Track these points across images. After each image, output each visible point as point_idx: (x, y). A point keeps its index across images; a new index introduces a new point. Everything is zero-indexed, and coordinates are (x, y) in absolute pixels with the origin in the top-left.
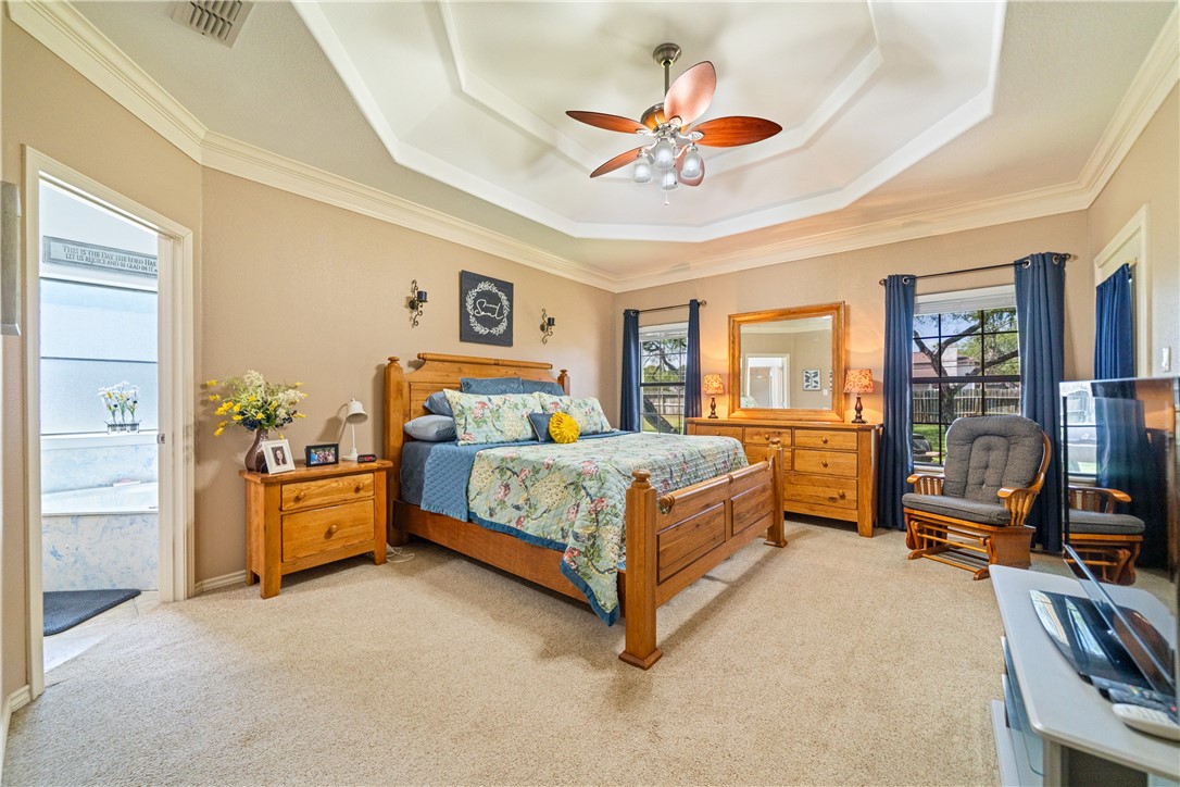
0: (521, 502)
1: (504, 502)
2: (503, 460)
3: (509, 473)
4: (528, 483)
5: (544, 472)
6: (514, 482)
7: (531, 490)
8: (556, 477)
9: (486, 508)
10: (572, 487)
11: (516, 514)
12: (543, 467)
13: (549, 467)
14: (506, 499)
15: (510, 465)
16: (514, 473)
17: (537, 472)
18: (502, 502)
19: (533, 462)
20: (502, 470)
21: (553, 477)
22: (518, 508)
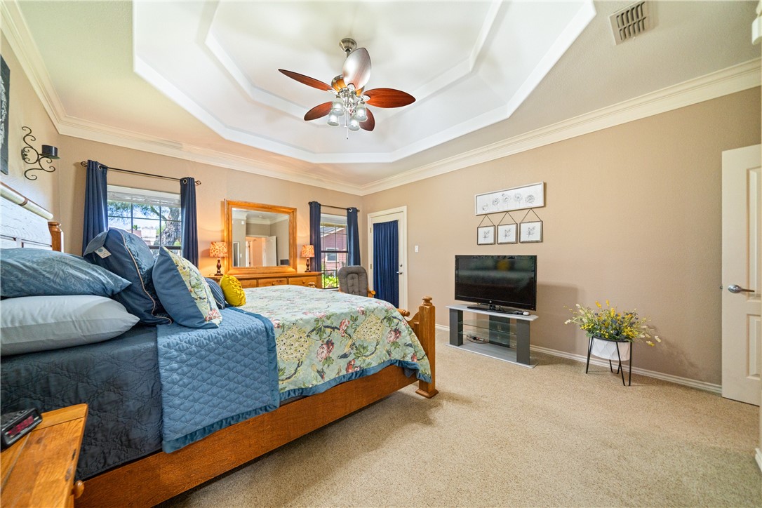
0: (347, 350)
1: (330, 358)
2: (317, 320)
3: (328, 330)
4: (350, 331)
5: (361, 318)
6: (336, 336)
7: (354, 336)
8: (373, 318)
9: (314, 374)
10: (385, 320)
11: (344, 362)
12: (359, 314)
13: (363, 313)
14: (331, 355)
15: (328, 323)
16: (334, 328)
17: (356, 320)
18: (327, 359)
19: (349, 313)
20: (319, 330)
21: (369, 319)
22: (345, 356)
